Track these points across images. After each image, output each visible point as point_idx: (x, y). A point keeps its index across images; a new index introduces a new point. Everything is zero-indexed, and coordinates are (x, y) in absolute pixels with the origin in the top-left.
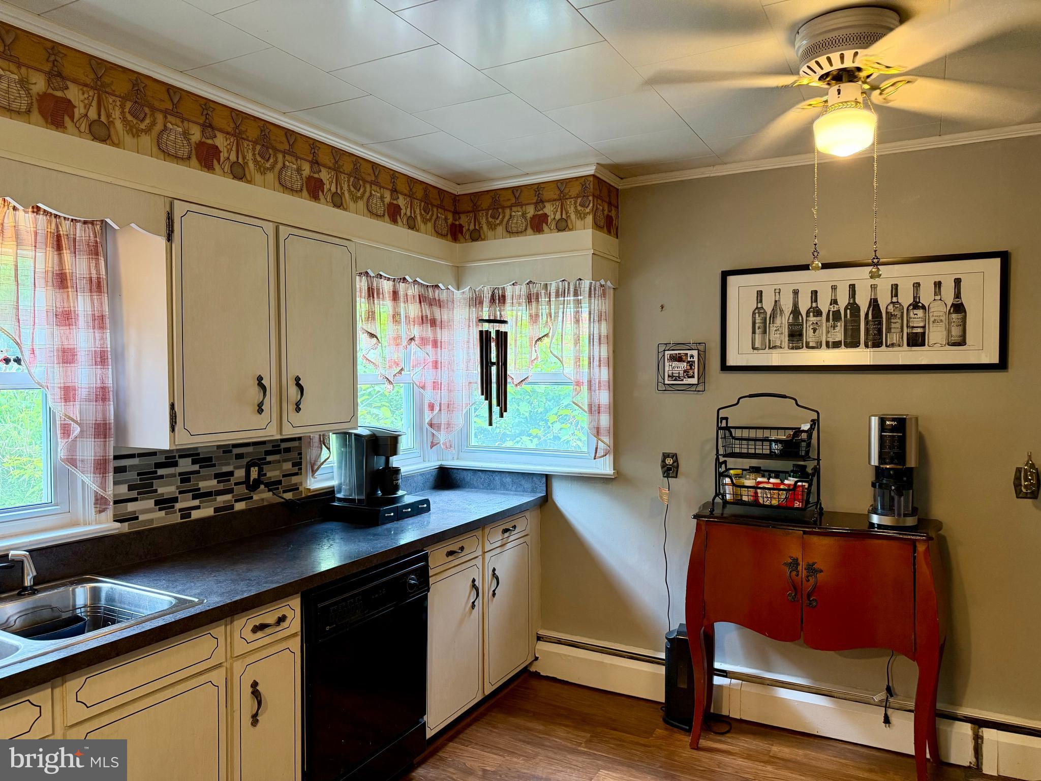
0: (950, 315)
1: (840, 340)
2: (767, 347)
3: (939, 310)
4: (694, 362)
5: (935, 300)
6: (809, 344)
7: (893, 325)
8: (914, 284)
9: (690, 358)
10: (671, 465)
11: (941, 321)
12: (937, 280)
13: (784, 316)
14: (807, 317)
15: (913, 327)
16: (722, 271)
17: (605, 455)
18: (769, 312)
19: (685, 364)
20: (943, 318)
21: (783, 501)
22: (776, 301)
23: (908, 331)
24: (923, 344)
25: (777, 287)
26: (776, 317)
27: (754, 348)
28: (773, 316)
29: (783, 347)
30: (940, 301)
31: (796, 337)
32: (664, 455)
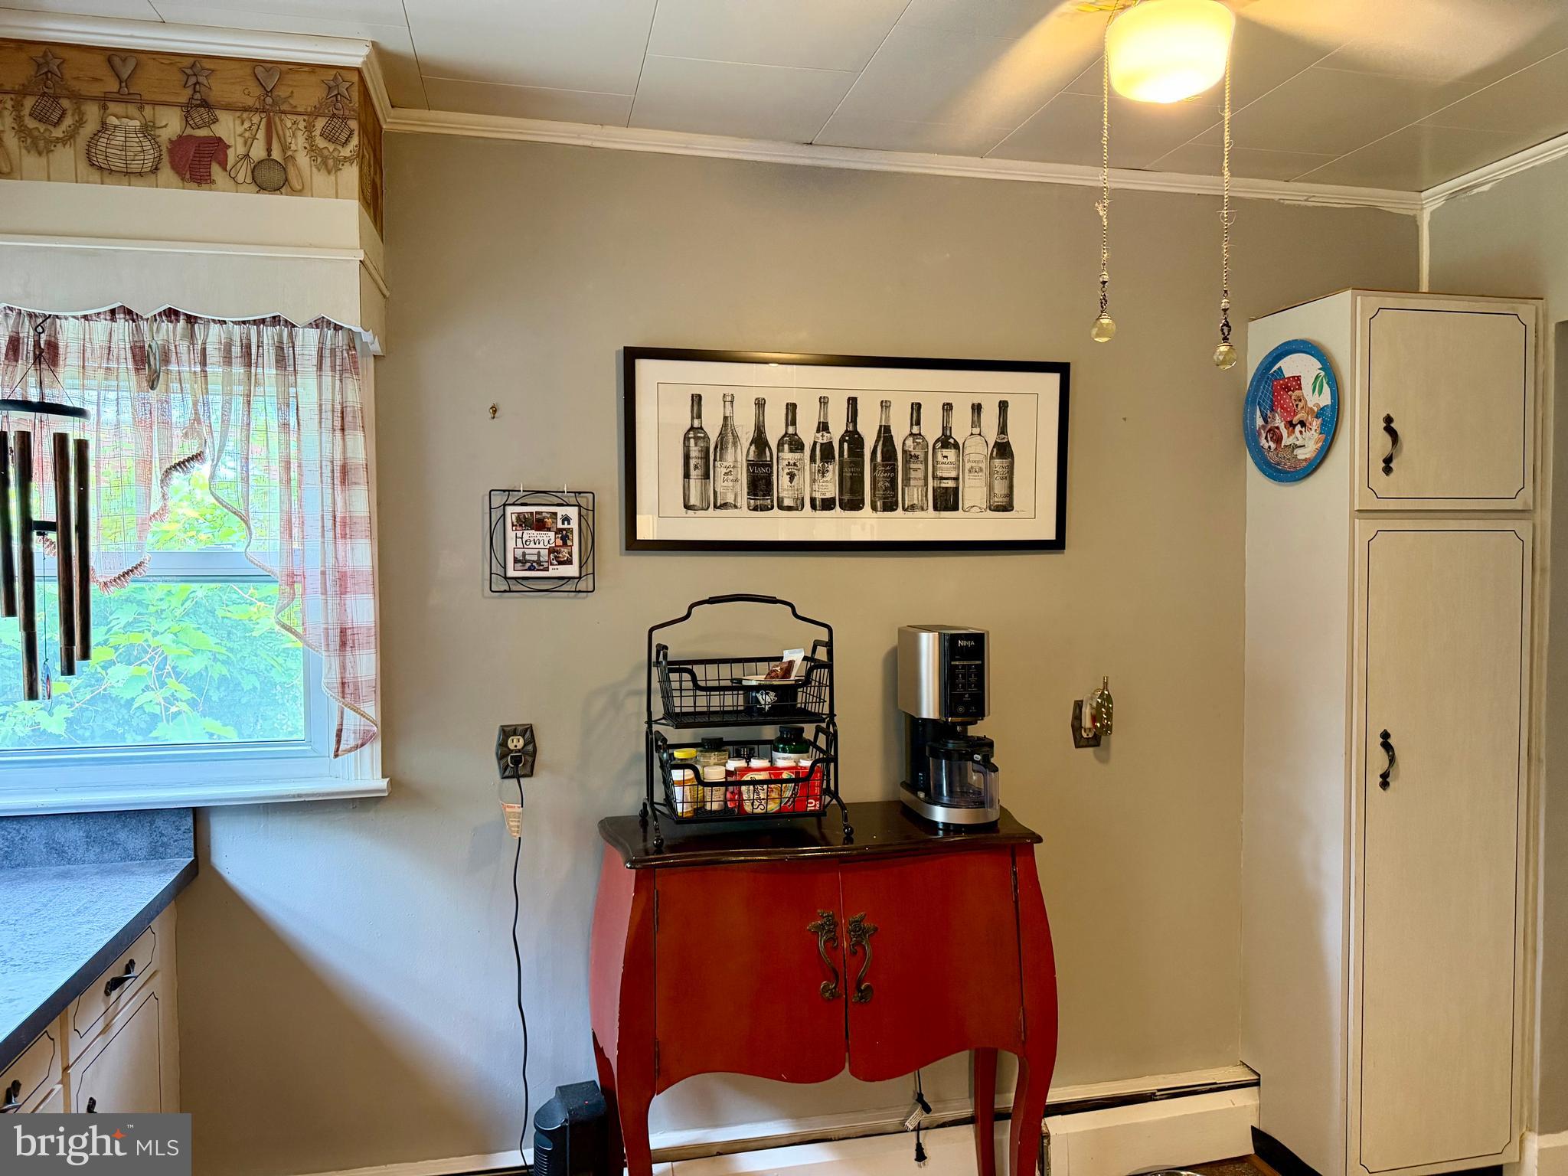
0: (992, 461)
1: (833, 496)
2: (712, 505)
3: (977, 451)
4: (571, 530)
5: (972, 434)
6: (783, 501)
7: (913, 474)
8: (944, 405)
9: (563, 524)
10: (519, 751)
11: (981, 470)
12: (976, 402)
13: (739, 447)
14: (778, 451)
15: (942, 478)
16: (625, 348)
17: (362, 745)
18: (713, 437)
19: (552, 535)
20: (983, 466)
21: (788, 801)
22: (725, 418)
23: (935, 485)
24: (955, 507)
25: (729, 391)
26: (727, 448)
27: (687, 507)
28: (721, 445)
29: (739, 505)
30: (979, 437)
31: (760, 485)
32: (503, 730)
